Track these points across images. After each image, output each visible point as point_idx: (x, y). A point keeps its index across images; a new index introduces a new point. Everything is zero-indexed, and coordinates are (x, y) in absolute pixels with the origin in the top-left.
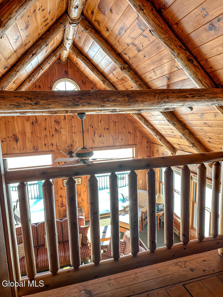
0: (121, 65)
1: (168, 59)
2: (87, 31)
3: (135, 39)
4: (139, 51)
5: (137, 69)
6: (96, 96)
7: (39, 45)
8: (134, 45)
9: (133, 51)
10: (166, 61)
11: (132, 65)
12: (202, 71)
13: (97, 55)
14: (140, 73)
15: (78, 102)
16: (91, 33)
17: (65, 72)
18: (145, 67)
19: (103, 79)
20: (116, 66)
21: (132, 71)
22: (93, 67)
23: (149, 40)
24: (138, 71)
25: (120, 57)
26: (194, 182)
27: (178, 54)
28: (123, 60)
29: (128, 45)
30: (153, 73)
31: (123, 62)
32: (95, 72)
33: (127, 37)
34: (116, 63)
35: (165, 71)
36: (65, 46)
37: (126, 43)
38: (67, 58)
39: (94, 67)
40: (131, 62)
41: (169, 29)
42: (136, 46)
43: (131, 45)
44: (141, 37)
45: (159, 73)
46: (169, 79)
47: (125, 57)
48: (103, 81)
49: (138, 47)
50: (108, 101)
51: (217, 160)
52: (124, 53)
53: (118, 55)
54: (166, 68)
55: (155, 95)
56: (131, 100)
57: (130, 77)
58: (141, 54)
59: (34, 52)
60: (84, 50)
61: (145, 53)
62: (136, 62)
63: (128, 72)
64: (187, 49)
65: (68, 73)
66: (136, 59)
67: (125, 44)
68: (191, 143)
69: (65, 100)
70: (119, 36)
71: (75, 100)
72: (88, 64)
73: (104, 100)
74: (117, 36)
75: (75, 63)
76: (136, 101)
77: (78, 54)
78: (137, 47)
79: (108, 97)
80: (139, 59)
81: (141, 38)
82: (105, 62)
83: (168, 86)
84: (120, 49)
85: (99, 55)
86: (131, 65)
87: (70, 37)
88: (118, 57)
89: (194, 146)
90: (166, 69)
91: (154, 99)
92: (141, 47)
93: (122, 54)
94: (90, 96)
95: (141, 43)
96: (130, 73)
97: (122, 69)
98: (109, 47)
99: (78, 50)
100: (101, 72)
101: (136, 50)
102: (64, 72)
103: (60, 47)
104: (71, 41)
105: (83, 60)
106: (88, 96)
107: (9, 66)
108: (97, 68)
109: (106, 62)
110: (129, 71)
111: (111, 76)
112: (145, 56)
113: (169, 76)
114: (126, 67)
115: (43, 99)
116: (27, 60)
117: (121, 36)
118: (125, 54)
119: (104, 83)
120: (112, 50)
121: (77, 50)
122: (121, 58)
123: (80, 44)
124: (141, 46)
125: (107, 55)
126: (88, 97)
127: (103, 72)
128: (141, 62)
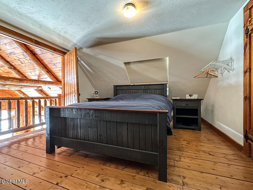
0: (8, 66)
3: (20, 59)
4: (22, 63)
10: (37, 70)
12: (53, 76)
18: (25, 70)
23: (28, 61)
27: (43, 69)
29: (15, 60)
30: (30, 73)
31: (10, 65)
35: (37, 74)
41: (38, 61)
42: (20, 61)
44: (24, 59)
45: (34, 74)
46: (39, 77)
47: (12, 64)
51: (55, 98)
53: (6, 62)
58: (23, 65)
64: (46, 68)
67: (13, 59)
74: (7, 54)
79: (8, 79)
83: (38, 79)
84: (8, 60)
90: (37, 73)
97: (10, 68)
110: (14, 70)
112: (25, 66)
114: (12, 68)
117: (11, 55)
118: (12, 62)
120: (2, 59)
124: (24, 62)
128: (23, 68)
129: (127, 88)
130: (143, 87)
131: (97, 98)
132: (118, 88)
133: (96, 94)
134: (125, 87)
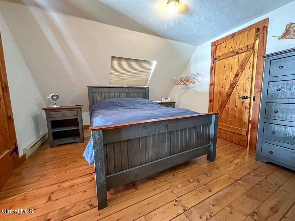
129: (107, 90)
130: (127, 90)
131: (55, 106)
132: (94, 90)
133: (54, 99)
134: (104, 89)
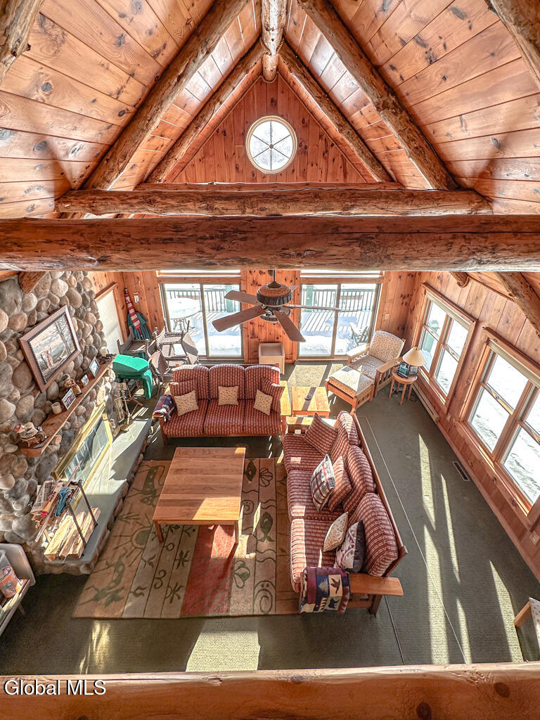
0: (378, 97)
1: (520, 91)
2: (305, 4)
3: (426, 23)
4: (431, 61)
5: (416, 109)
6: (263, 239)
7: (191, 52)
8: (420, 42)
9: (416, 61)
10: (508, 96)
11: (407, 97)
13: (331, 67)
14: (423, 121)
15: (213, 258)
16: (314, 10)
17: (272, 101)
18: (440, 108)
19: (339, 120)
20: (367, 99)
21: (404, 112)
22: (321, 93)
23: (470, 28)
24: (419, 115)
25: (380, 75)
26: (491, 350)
28: (387, 84)
29: (404, 43)
30: (459, 124)
31: (385, 89)
32: (325, 106)
33: (405, 19)
34: (366, 91)
36: (266, 44)
37: (400, 38)
38: (275, 70)
39: (323, 94)
40: (404, 89)
42: (424, 45)
43: (412, 44)
44: (448, 15)
45: (476, 127)
47: (392, 77)
48: (339, 125)
49: (431, 49)
50: (299, 255)
52: (391, 66)
53: (374, 70)
54: (502, 117)
55: (451, 241)
56: (372, 254)
57: (396, 128)
58: (436, 71)
59: (181, 72)
60: (305, 54)
61: (447, 69)
62: (417, 92)
63: (392, 116)
65: (276, 104)
66: (418, 84)
67: (397, 39)
68: (510, 288)
69: (175, 253)
70: (382, 16)
71: (203, 252)
72: (312, 87)
73: (287, 251)
74: (376, 17)
75: (291, 81)
76: (388, 257)
77: (292, 63)
78: (428, 50)
79: (300, 245)
80: (427, 85)
81: (447, 20)
82: (346, 86)
83: (492, 161)
84: (381, 55)
85: (333, 66)
86: (403, 97)
87: (274, 23)
88: (373, 74)
89: (516, 294)
90: (501, 119)
91: (445, 253)
92: (439, 51)
93: (386, 67)
94: (245, 239)
95: (440, 38)
96: (398, 118)
97: (381, 107)
98: (354, 49)
99: (294, 51)
100: (338, 105)
101: (424, 59)
102: (269, 103)
103: (256, 48)
104: (276, 32)
105: (302, 77)
106: (241, 239)
107: (132, 109)
108: (329, 97)
109: (348, 84)
110: (395, 114)
111: (356, 116)
112: (444, 78)
113: (505, 139)
114: (390, 103)
115: (119, 250)
116: (167, 92)
117: (389, 14)
118: (393, 68)
119: (341, 131)
120: (361, 57)
121: (291, 52)
122: (382, 78)
123: (298, 40)
124: (441, 47)
125: (348, 72)
126: (242, 243)
127: (341, 106)
128: (432, 92)
